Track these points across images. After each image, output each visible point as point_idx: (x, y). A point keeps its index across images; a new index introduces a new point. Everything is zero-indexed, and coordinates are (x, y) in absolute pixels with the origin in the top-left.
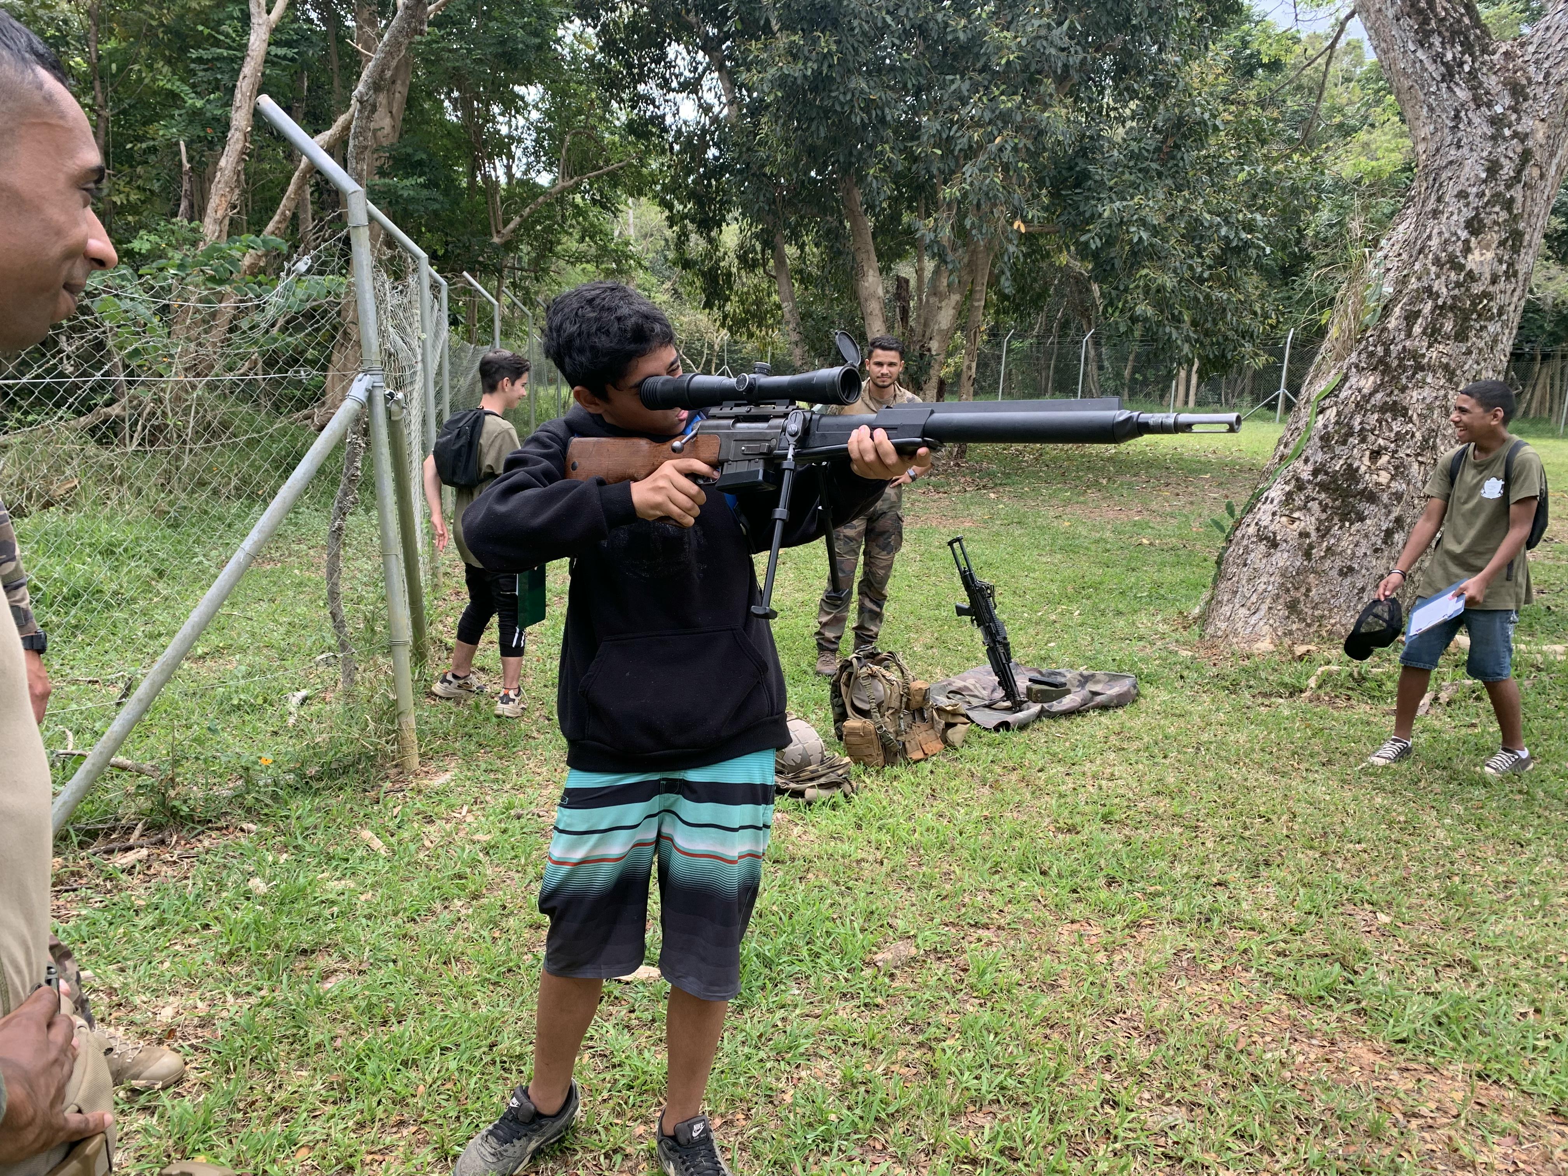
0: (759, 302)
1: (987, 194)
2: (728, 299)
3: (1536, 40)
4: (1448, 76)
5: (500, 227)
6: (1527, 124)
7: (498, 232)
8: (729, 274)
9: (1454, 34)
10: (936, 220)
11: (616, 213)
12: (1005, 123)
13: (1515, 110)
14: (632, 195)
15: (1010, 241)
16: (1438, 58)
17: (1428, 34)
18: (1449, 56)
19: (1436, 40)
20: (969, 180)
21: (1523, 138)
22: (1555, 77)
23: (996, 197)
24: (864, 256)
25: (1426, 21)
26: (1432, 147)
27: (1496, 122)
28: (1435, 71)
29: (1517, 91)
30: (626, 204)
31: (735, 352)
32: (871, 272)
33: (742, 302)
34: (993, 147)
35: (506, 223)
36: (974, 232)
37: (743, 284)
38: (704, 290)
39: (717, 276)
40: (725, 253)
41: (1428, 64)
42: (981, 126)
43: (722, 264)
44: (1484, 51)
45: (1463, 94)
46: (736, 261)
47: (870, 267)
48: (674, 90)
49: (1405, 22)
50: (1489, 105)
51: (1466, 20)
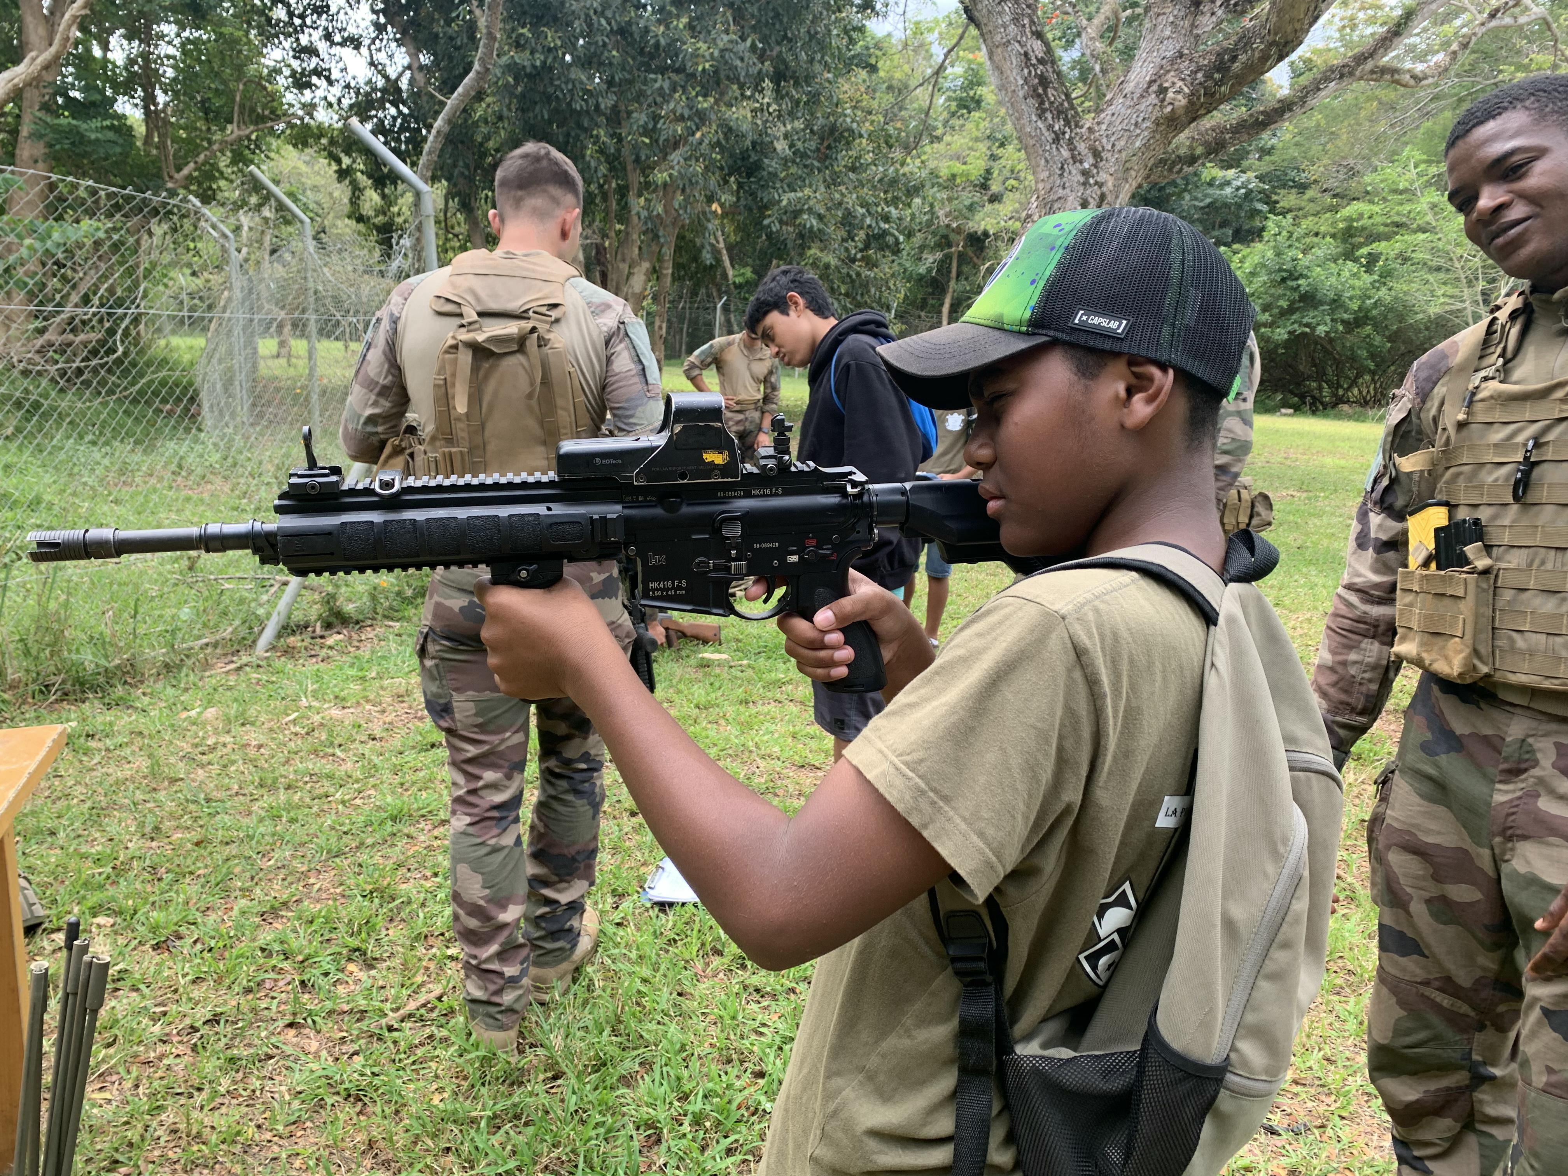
1: (691, 180)
3: (1106, 121)
4: (1057, 140)
5: (173, 173)
6: (1103, 177)
9: (1060, 112)
13: (1096, 167)
16: (1050, 127)
17: (1044, 111)
18: (1057, 128)
19: (1049, 115)
20: (676, 167)
21: (1100, 185)
22: (1117, 148)
23: (697, 182)
25: (1042, 103)
26: (1048, 187)
27: (1085, 173)
28: (1049, 136)
29: (1097, 154)
34: (693, 140)
41: (1044, 130)
42: (684, 122)
44: (1077, 126)
45: (1065, 153)
48: (337, 44)
49: (1030, 101)
50: (1081, 162)
51: (1066, 104)
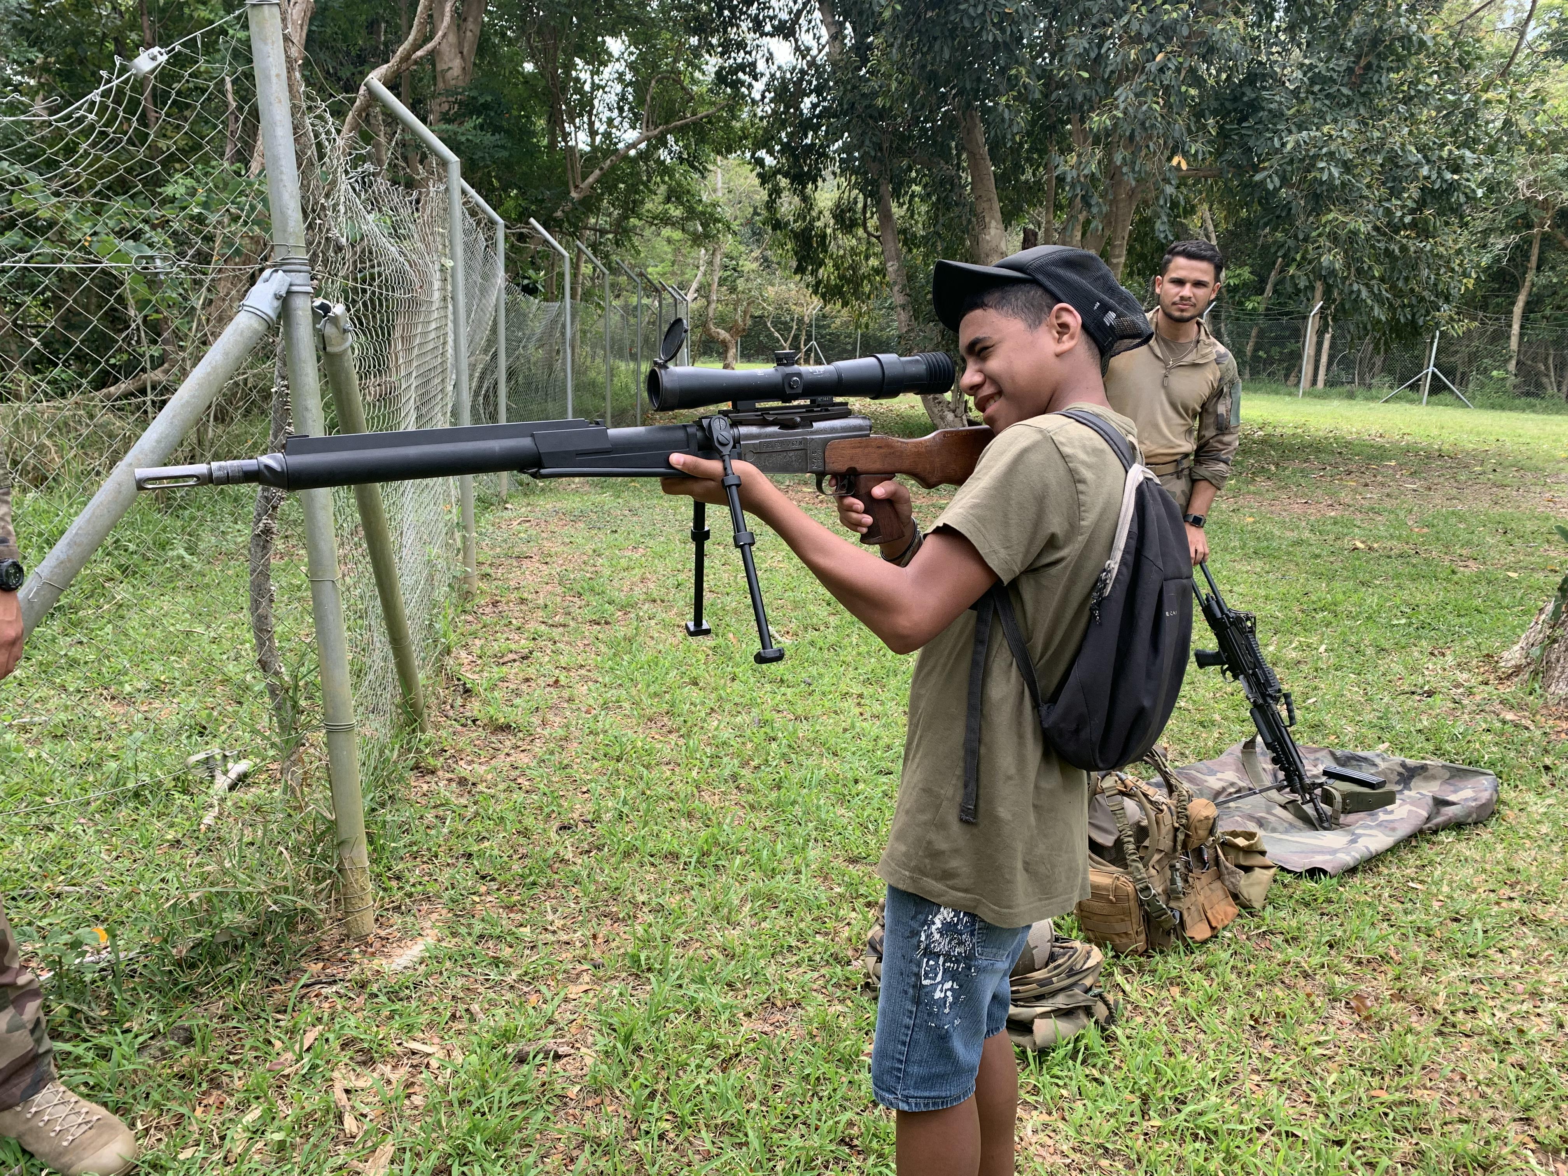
0: (854, 267)
1: (1143, 124)
2: (821, 263)
5: (578, 181)
7: (576, 187)
8: (824, 236)
10: (1079, 156)
11: (703, 173)
12: (1169, 40)
14: (719, 153)
15: (1167, 181)
20: (1122, 106)
23: (1153, 126)
24: (986, 205)
30: (715, 163)
31: (823, 327)
32: (993, 224)
33: (837, 267)
34: (1152, 67)
35: (584, 178)
36: (1125, 170)
37: (839, 247)
38: (796, 253)
39: (811, 238)
40: (821, 212)
42: (1140, 42)
43: (818, 224)
46: (832, 222)
47: (993, 218)
48: (766, 35)
